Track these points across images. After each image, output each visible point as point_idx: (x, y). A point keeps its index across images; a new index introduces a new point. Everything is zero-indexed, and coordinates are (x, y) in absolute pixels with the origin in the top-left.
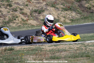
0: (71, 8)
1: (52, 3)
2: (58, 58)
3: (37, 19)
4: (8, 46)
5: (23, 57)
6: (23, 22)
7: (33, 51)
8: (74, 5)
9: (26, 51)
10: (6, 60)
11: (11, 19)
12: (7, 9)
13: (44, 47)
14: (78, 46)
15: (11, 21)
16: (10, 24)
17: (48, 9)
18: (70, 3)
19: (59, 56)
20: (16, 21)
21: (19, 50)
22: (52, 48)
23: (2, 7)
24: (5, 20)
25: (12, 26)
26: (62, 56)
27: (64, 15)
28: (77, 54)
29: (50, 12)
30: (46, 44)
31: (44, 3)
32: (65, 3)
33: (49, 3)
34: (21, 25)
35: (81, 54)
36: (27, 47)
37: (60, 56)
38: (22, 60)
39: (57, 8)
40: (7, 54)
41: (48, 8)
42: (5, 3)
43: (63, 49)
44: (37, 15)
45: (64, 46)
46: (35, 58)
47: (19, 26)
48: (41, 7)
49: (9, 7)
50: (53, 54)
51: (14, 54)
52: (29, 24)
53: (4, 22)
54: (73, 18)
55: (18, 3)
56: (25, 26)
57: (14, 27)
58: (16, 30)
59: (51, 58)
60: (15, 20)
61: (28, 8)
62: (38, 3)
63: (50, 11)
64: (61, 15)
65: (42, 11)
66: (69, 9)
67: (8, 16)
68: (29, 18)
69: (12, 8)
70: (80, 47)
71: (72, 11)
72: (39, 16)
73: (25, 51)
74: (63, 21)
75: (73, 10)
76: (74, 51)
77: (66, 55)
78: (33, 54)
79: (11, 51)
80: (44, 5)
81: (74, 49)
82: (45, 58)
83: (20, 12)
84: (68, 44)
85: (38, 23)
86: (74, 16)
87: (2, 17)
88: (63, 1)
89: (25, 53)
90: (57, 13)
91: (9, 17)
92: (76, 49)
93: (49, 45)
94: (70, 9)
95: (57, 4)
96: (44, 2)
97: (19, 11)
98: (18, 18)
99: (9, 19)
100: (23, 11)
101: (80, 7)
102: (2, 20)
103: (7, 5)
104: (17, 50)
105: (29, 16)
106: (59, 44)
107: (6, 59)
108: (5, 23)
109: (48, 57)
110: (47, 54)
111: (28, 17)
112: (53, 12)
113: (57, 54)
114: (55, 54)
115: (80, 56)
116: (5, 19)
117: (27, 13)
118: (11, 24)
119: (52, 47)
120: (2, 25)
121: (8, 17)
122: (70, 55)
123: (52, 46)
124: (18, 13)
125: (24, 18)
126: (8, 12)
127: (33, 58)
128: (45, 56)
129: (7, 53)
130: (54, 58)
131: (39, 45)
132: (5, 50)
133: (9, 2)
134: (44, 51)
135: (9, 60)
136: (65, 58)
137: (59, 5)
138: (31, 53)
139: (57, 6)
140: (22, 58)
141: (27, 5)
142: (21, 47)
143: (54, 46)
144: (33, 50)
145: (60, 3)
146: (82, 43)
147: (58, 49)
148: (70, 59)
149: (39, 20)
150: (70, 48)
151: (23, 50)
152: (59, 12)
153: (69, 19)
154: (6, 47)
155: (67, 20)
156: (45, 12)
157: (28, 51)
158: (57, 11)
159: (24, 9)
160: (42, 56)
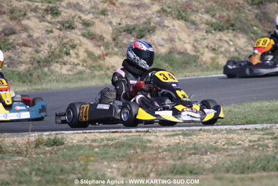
0: (233, 22)
1: (179, 7)
2: (194, 172)
5: (89, 167)
6: (90, 62)
7: (119, 147)
8: (243, 15)
9: (98, 147)
10: (40, 173)
11: (57, 52)
12: (44, 21)
13: (152, 138)
14: (255, 137)
15: (56, 58)
16: (52, 65)
18: (232, 9)
19: (197, 166)
20: (71, 57)
22: (175, 140)
24: (38, 54)
25: (57, 72)
26: (207, 165)
27: (212, 45)
28: (251, 162)
29: (171, 33)
31: (154, 6)
32: (217, 7)
33: (169, 7)
34: (85, 71)
35: (262, 160)
36: (102, 136)
37: (201, 165)
39: (193, 23)
40: (42, 156)
41: (166, 23)
42: (40, 5)
43: (208, 144)
45: (211, 136)
46: (127, 168)
47: (78, 74)
48: (145, 20)
49: (50, 15)
50: (180, 158)
51: (63, 155)
52: (108, 69)
54: (239, 54)
55: (77, 7)
56: (96, 73)
57: (64, 75)
58: (71, 85)
59: (173, 172)
60: (68, 54)
61: (108, 20)
62: (136, 6)
63: (170, 30)
64: (205, 43)
65: (149, 31)
66: (228, 25)
67: (48, 42)
68: (110, 50)
69: (59, 19)
70: (258, 141)
71: (238, 31)
73: (96, 150)
74: (209, 61)
75: (240, 29)
76: (243, 151)
77: (216, 165)
78: (121, 159)
81: (240, 144)
84: (222, 130)
86: (242, 46)
88: (209, 4)
89: (96, 153)
90: (192, 38)
91: (50, 46)
92: (247, 145)
93: (166, 131)
94: (232, 25)
95: (193, 11)
96: (156, 3)
98: (76, 50)
99: (49, 52)
100: (92, 29)
101: (260, 20)
102: (30, 53)
103: (46, 10)
104: (73, 145)
105: (109, 44)
106: (197, 130)
108: (39, 62)
109: (165, 169)
110: (160, 159)
111: (107, 46)
112: (179, 33)
113: (191, 159)
114: (185, 158)
115: (260, 166)
116: (37, 52)
117: (105, 35)
118: (56, 67)
119: (177, 137)
120: (29, 68)
121: (46, 45)
122: (229, 162)
123: (177, 135)
124: (76, 34)
125: (95, 48)
126: (47, 31)
128: (154, 165)
129: (44, 153)
130: (181, 170)
131: (137, 131)
132: (38, 144)
133: (50, 2)
134: (152, 148)
135: (48, 173)
136: (213, 171)
137: (200, 15)
138: (114, 154)
139: (193, 17)
140: (89, 170)
141: (104, 13)
142: (85, 135)
143: (181, 136)
144: (119, 145)
145: (201, 9)
146: (267, 129)
147: (195, 144)
148: (229, 175)
150: (229, 142)
151: (90, 145)
152: (199, 35)
153: (228, 55)
154: (40, 133)
155: (223, 58)
156: (158, 32)
157: (105, 148)
158: (192, 32)
159: (94, 23)
160: (147, 163)
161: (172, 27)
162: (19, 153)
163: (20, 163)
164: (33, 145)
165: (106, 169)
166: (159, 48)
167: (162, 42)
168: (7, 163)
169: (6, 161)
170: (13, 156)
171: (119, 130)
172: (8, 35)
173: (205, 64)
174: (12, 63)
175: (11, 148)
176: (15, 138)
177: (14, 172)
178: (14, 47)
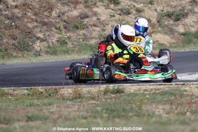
3: (171, 31)
4: (111, 85)
17: (196, 11)
21: (135, 92)
23: (98, 4)
30: (191, 83)
38: (141, 112)
44: (171, 23)
53: (101, 35)
72: (175, 25)
79: (118, 95)
80: (187, 4)
82: (192, 110)
83: (137, 16)
85: (173, 41)
87: (97, 25)
97: (134, 15)
107: (107, 109)
127: (164, 109)
149: (176, 34)
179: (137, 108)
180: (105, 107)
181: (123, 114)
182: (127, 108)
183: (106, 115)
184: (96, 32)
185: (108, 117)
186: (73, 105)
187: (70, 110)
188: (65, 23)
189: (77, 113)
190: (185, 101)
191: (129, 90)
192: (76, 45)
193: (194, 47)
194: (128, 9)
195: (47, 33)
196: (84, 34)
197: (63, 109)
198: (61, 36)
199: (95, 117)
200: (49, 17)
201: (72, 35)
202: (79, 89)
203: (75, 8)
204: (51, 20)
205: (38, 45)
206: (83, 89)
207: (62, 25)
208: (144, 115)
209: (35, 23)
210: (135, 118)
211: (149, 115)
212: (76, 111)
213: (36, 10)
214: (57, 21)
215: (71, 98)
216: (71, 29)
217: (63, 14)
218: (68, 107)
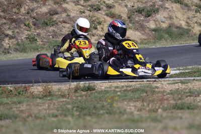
2: (191, 108)
3: (141, 27)
4: (82, 83)
7: (135, 92)
9: (120, 91)
10: (79, 110)
12: (78, 4)
13: (158, 85)
17: (167, 7)
19: (192, 104)
20: (98, 30)
21: (106, 89)
23: (68, 0)
26: (199, 104)
27: (200, 21)
29: (170, 13)
30: (162, 79)
36: (123, 84)
37: (195, 104)
38: (112, 110)
39: (186, 5)
40: (79, 98)
41: (167, 5)
43: (199, 89)
44: (142, 19)
46: (141, 106)
48: (151, 3)
49: (82, 0)
50: (180, 99)
51: (95, 97)
59: (175, 108)
60: (96, 28)
61: (124, 4)
63: (169, 11)
64: (195, 20)
65: (154, 11)
69: (89, 3)
72: (146, 21)
73: (119, 93)
78: (136, 100)
79: (89, 92)
82: (163, 106)
83: (107, 12)
85: (144, 37)
87: (67, 22)
89: (119, 96)
90: (185, 17)
93: (169, 81)
97: (104, 11)
98: (102, 26)
100: (113, 10)
102: (69, 28)
104: (102, 91)
105: (125, 21)
106: (191, 80)
107: (78, 107)
109: (169, 106)
110: (165, 100)
112: (176, 13)
113: (188, 100)
114: (183, 99)
117: (122, 15)
119: (177, 85)
123: (177, 83)
124: (101, 14)
126: (80, 12)
127: (135, 106)
128: (161, 104)
129: (81, 96)
130: (181, 107)
131: (148, 81)
132: (77, 90)
134: (159, 92)
138: (132, 97)
139: (186, 1)
140: (114, 107)
142: (110, 84)
143: (180, 84)
144: (135, 90)
147: (190, 89)
149: (147, 31)
151: (114, 90)
152: (191, 14)
154: (78, 83)
156: (161, 12)
157: (125, 92)
158: (186, 12)
159: (114, 6)
160: (156, 102)
161: (171, 9)
162: (63, 96)
163: (64, 103)
164: (73, 91)
165: (126, 107)
166: (162, 23)
167: (164, 20)
168: (54, 103)
169: (54, 101)
170: (59, 98)
171: (134, 80)
172: (53, 15)
173: (195, 35)
174: (55, 35)
175: (57, 93)
176: (60, 86)
177: (60, 109)
178: (57, 24)
179: (109, 106)
180: (76, 105)
181: (94, 111)
182: (98, 105)
183: (76, 113)
184: (66, 29)
185: (79, 115)
186: (43, 103)
187: (40, 108)
188: (34, 20)
189: (48, 111)
190: (156, 98)
191: (100, 87)
192: (46, 42)
193: (165, 43)
194: (98, 5)
195: (16, 30)
196: (54, 31)
197: (33, 107)
198: (30, 33)
199: (66, 115)
200: (18, 13)
201: (42, 32)
202: (49, 87)
203: (44, 4)
204: (20, 16)
205: (6, 43)
206: (54, 87)
207: (31, 22)
208: (116, 112)
209: (3, 19)
210: (106, 115)
211: (120, 112)
212: (46, 110)
213: (4, 6)
214: (26, 17)
215: (41, 96)
216: (40, 26)
217: (32, 10)
218: (37, 105)
